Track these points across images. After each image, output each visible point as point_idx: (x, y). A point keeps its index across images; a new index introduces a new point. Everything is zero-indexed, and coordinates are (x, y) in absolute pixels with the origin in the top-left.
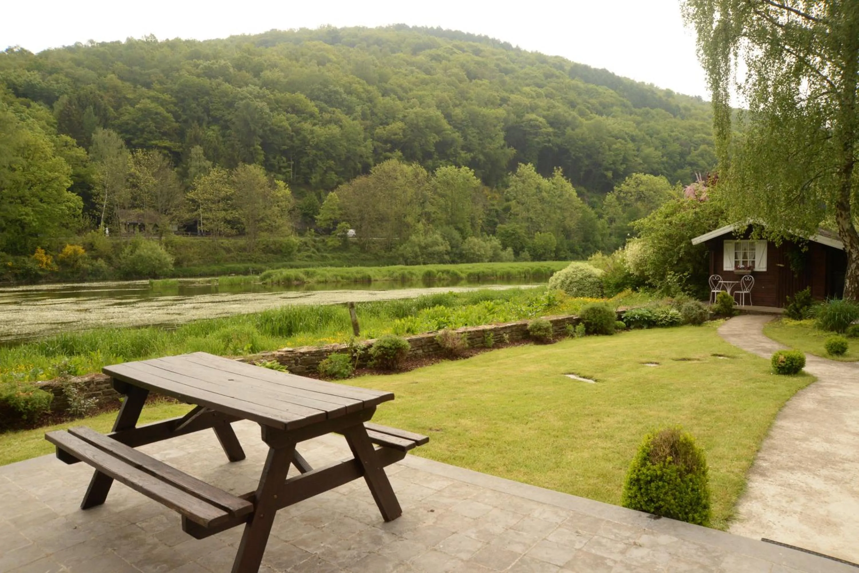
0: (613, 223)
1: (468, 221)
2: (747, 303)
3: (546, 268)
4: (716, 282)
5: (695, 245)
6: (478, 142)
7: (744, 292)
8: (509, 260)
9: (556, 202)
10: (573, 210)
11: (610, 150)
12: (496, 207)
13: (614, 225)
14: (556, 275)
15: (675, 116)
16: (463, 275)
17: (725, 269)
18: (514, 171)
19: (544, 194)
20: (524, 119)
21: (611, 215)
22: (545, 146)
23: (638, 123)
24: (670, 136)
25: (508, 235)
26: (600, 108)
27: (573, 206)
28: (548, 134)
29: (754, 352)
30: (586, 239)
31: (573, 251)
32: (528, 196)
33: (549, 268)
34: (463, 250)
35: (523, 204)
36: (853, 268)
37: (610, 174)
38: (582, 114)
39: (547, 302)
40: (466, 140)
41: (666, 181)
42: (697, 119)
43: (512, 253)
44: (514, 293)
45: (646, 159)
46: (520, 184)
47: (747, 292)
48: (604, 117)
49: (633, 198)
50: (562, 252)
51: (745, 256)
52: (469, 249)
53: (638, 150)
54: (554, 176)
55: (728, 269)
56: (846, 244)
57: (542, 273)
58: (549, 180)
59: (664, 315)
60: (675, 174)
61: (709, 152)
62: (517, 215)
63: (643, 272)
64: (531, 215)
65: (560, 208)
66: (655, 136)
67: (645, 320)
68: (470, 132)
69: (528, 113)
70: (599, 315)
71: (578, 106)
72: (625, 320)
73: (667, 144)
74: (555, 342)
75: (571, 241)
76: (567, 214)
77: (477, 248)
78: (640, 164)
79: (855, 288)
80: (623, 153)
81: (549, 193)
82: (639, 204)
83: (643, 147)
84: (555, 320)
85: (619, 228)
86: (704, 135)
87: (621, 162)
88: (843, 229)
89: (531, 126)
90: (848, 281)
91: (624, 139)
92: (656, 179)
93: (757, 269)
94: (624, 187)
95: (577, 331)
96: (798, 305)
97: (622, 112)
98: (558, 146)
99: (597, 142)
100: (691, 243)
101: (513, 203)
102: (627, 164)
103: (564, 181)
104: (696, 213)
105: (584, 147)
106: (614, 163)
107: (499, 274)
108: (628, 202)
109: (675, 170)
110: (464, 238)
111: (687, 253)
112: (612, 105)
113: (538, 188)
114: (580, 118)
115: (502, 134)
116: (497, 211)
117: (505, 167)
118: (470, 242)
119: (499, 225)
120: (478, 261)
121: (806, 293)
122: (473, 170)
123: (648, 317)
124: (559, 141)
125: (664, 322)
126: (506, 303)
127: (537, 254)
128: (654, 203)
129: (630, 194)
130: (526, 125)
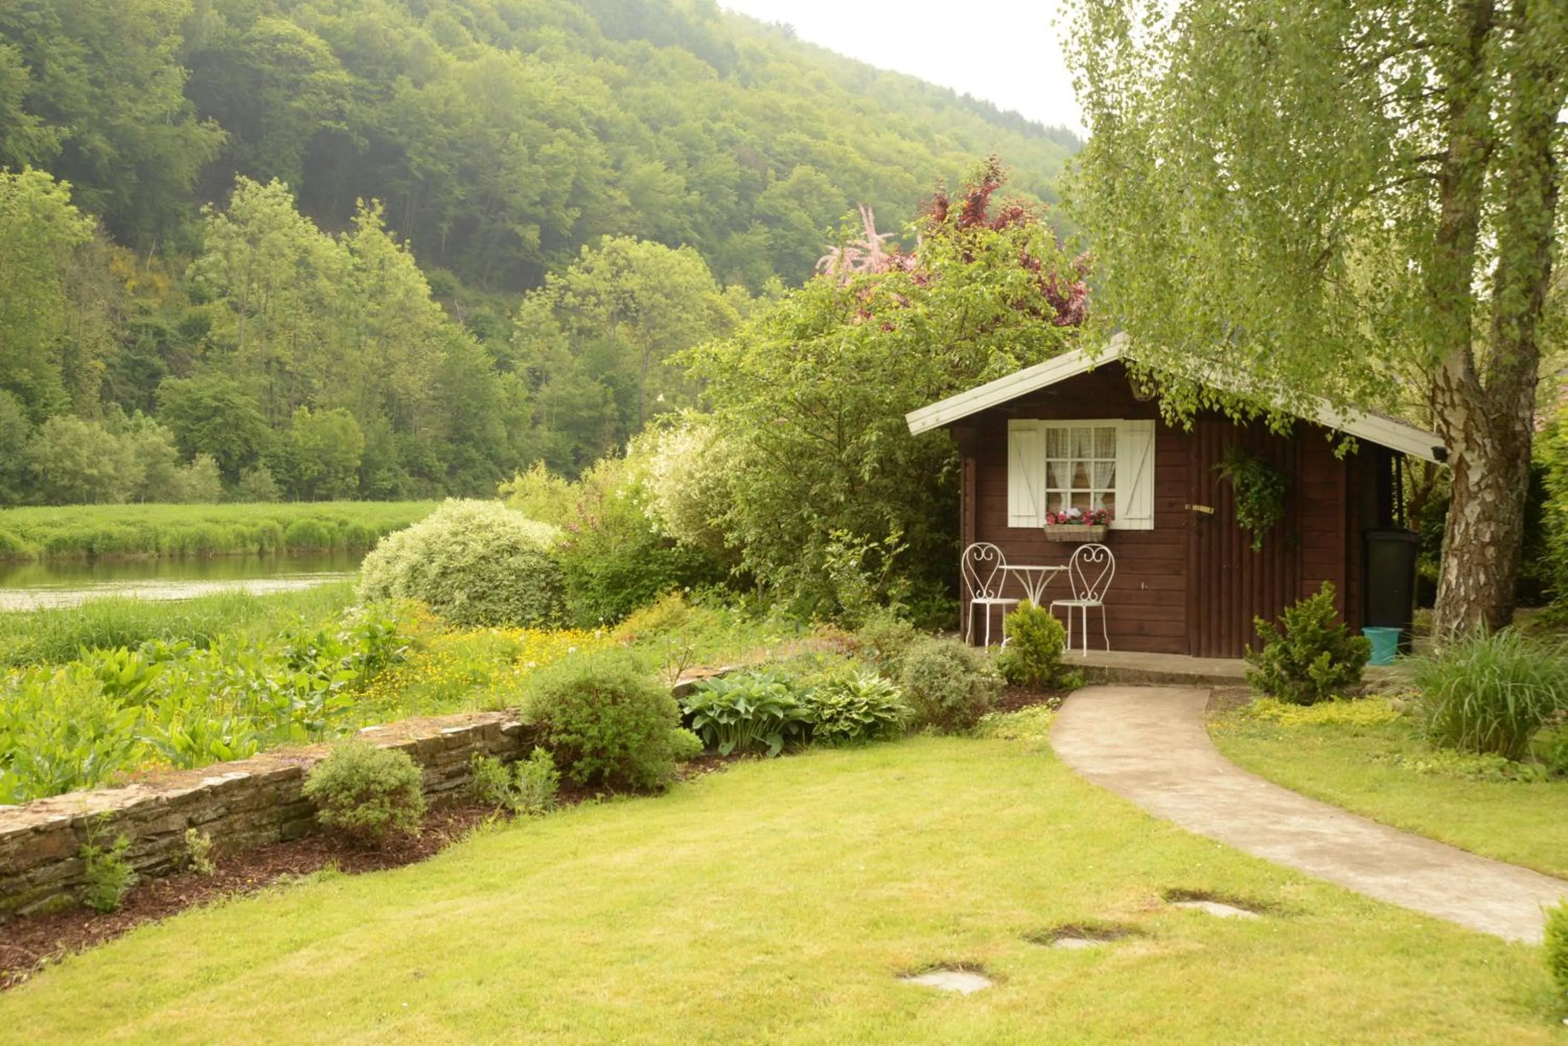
0: (543, 387)
1: (51, 361)
2: (1096, 643)
3: (332, 524)
4: (982, 568)
5: (919, 438)
6: (89, 88)
7: (1084, 603)
8: (203, 498)
9: (362, 314)
10: (417, 341)
11: (533, 161)
12: (158, 320)
13: (545, 391)
14: (386, 546)
15: (723, 75)
16: (30, 548)
17: (1012, 523)
18: (222, 203)
19: (323, 284)
20: (255, 31)
21: (538, 360)
22: (326, 130)
23: (617, 85)
24: (710, 131)
25: (199, 413)
26: (502, 26)
27: (418, 326)
28: (335, 91)
29: (1295, 862)
30: (459, 435)
31: (419, 471)
32: (268, 287)
33: (343, 523)
34: (35, 459)
35: (251, 314)
36: (1472, 520)
37: (532, 234)
38: (447, 39)
39: (362, 650)
40: (40, 78)
41: (701, 266)
42: (782, 89)
43: (214, 472)
44: (226, 611)
45: (639, 194)
46: (241, 244)
47: (1093, 603)
48: (516, 53)
49: (602, 309)
50: (382, 473)
51: (1080, 479)
52: (58, 458)
53: (616, 167)
54: (356, 228)
55: (1024, 524)
56: (1453, 433)
57: (320, 540)
58: (338, 240)
59: (843, 699)
60: (726, 246)
61: (818, 188)
62: (234, 348)
63: (717, 536)
64: (279, 351)
65: (375, 333)
66: (667, 128)
67: (774, 718)
68: (54, 50)
69: (267, 13)
70: (612, 712)
71: (433, 14)
72: (697, 724)
73: (701, 153)
74: (435, 848)
75: (412, 438)
76: (397, 352)
77: (84, 453)
78: (623, 209)
79: (1478, 588)
80: (572, 171)
81: (339, 281)
82: (621, 329)
83: (633, 158)
84: (426, 743)
85: (561, 402)
86: (805, 138)
87: (566, 197)
88: (1447, 379)
89: (279, 60)
90: (1453, 563)
91: (575, 128)
92: (675, 255)
93: (1121, 523)
94: (575, 276)
95: (521, 784)
96: (1298, 652)
97: (568, 44)
98: (366, 131)
99: (493, 132)
100: (904, 427)
101: (217, 307)
102: (583, 208)
103: (387, 246)
104: (913, 321)
105: (453, 145)
106: (545, 201)
107: (165, 542)
108: (587, 323)
109: (723, 235)
110: (37, 419)
111: (886, 465)
112: (540, 21)
113: (301, 263)
114: (439, 50)
115: (177, 74)
116: (159, 333)
117: (188, 187)
118: (59, 434)
119: (168, 381)
120: (91, 499)
121: (1320, 605)
122: (65, 183)
123: (787, 707)
124: (372, 115)
125: (843, 725)
126: (197, 656)
127: (299, 479)
128: (663, 327)
129: (593, 299)
130: (260, 53)
